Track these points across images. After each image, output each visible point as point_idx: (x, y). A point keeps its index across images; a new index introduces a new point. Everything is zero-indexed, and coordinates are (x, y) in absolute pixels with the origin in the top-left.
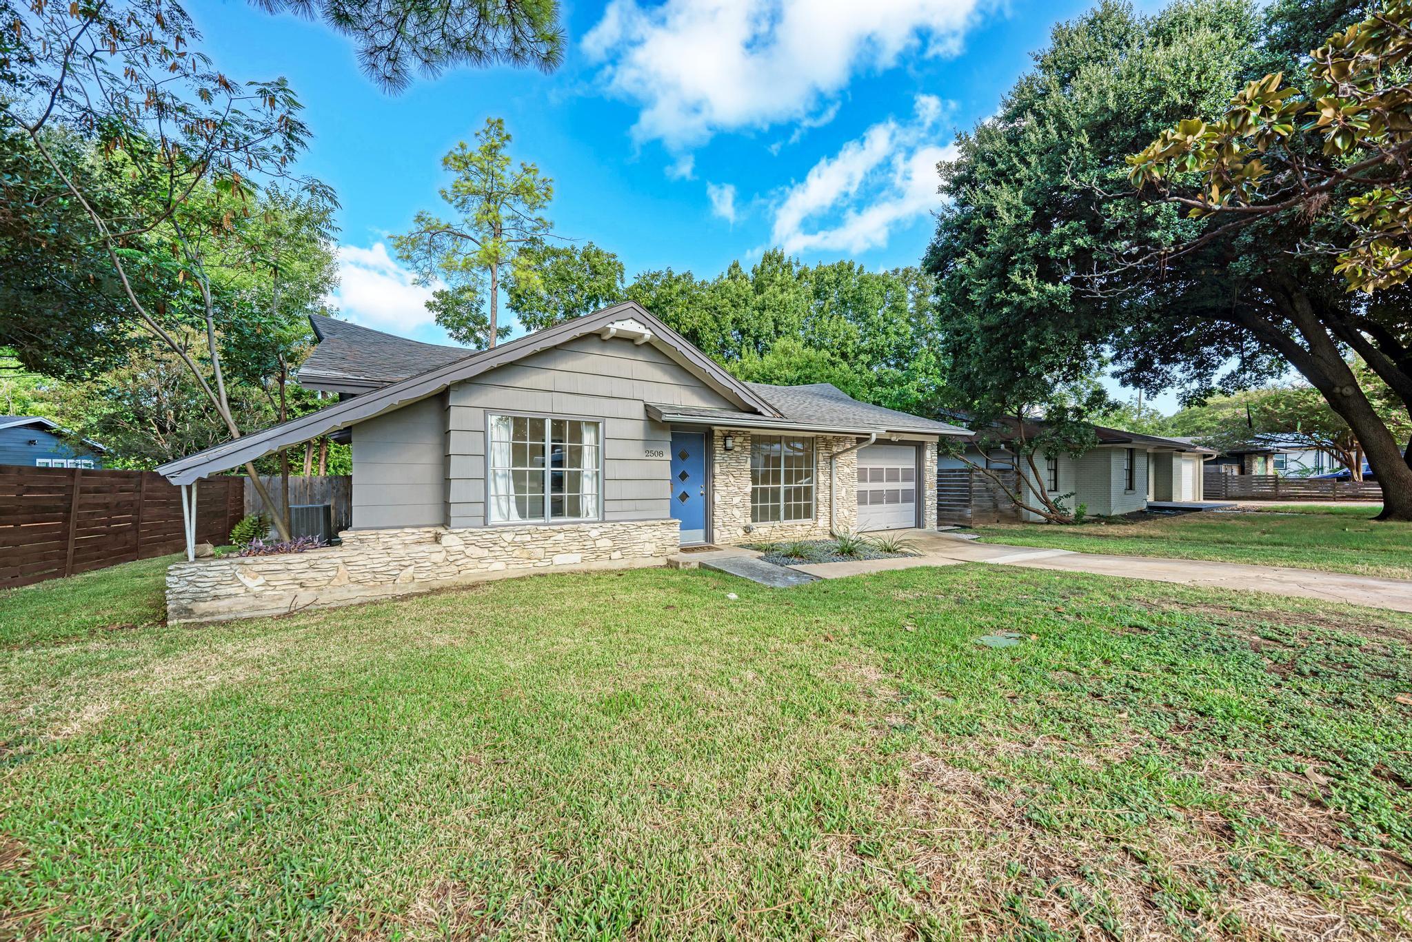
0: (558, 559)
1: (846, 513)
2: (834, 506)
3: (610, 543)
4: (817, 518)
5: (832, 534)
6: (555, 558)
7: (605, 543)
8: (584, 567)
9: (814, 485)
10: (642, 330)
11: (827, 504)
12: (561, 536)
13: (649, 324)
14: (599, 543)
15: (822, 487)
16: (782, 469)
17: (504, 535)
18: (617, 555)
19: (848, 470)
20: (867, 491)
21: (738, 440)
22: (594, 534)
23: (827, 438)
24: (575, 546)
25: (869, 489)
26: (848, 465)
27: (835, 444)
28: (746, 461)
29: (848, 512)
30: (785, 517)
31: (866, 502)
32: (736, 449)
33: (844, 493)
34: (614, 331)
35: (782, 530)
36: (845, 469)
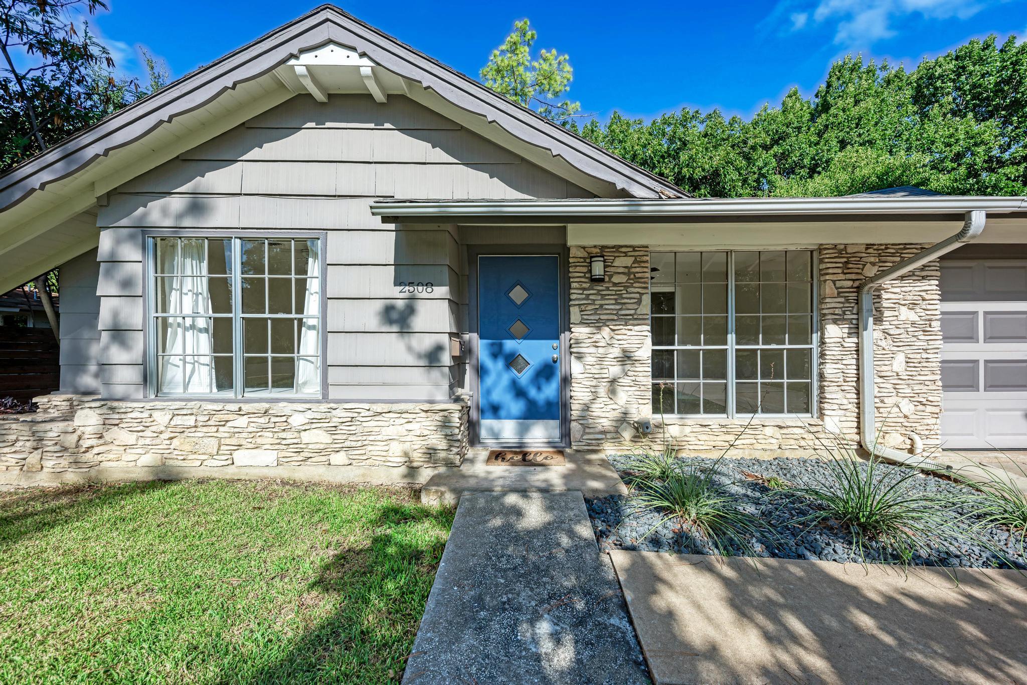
0: (242, 457)
1: (907, 407)
2: (870, 390)
3: (325, 438)
4: (822, 415)
5: (862, 451)
6: (236, 455)
7: (317, 437)
8: (283, 473)
9: (815, 345)
10: (354, 59)
11: (850, 386)
12: (242, 422)
13: (362, 46)
14: (306, 437)
15: (833, 351)
16: (732, 315)
17: (156, 415)
18: (339, 458)
19: (912, 316)
20: (976, 362)
21: (622, 262)
22: (297, 420)
23: (849, 250)
24: (267, 438)
25: (982, 358)
26: (912, 306)
27: (872, 259)
28: (639, 302)
29: (912, 407)
30: (741, 409)
31: (974, 387)
32: (616, 279)
33: (899, 365)
34: (300, 70)
35: (728, 433)
36: (905, 314)
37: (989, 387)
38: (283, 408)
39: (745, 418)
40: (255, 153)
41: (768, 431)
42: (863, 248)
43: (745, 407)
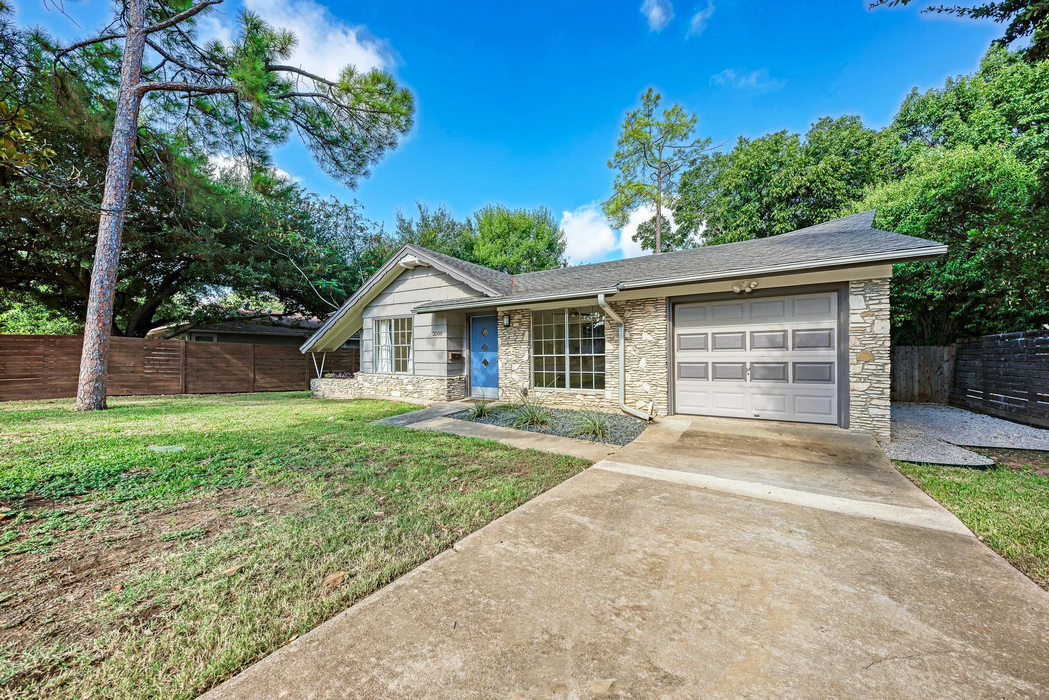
0: (392, 393)
1: (647, 387)
2: (622, 378)
3: (412, 388)
4: (606, 390)
7: (410, 388)
8: (401, 400)
11: (616, 375)
13: (415, 254)
14: (407, 387)
16: (567, 339)
19: (649, 338)
20: (707, 363)
21: (517, 317)
22: (405, 381)
23: (618, 304)
24: (398, 387)
25: (710, 361)
26: (650, 332)
27: (628, 308)
28: (524, 334)
29: (649, 387)
30: (572, 386)
31: (706, 377)
32: (514, 325)
33: (643, 364)
34: (402, 265)
35: (561, 397)
36: (646, 336)
37: (715, 377)
38: (402, 377)
39: (574, 390)
40: (397, 290)
41: (578, 397)
42: (624, 303)
43: (574, 385)
